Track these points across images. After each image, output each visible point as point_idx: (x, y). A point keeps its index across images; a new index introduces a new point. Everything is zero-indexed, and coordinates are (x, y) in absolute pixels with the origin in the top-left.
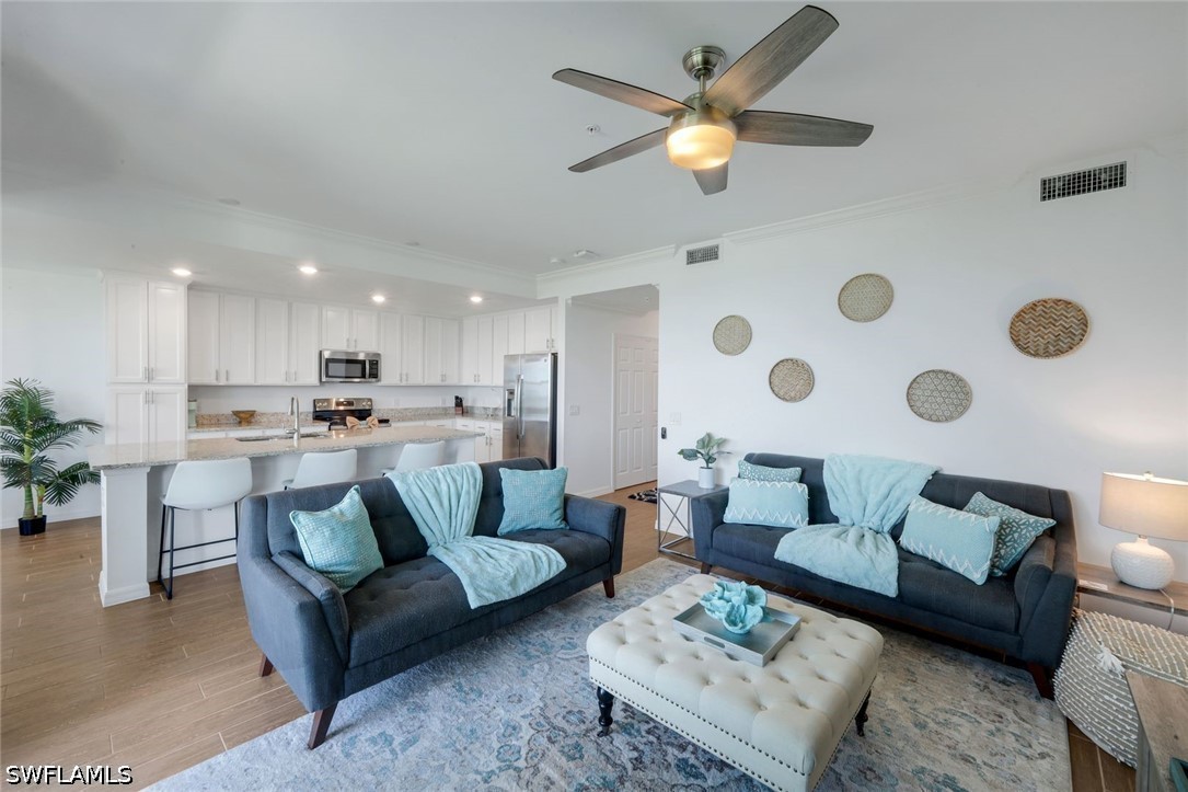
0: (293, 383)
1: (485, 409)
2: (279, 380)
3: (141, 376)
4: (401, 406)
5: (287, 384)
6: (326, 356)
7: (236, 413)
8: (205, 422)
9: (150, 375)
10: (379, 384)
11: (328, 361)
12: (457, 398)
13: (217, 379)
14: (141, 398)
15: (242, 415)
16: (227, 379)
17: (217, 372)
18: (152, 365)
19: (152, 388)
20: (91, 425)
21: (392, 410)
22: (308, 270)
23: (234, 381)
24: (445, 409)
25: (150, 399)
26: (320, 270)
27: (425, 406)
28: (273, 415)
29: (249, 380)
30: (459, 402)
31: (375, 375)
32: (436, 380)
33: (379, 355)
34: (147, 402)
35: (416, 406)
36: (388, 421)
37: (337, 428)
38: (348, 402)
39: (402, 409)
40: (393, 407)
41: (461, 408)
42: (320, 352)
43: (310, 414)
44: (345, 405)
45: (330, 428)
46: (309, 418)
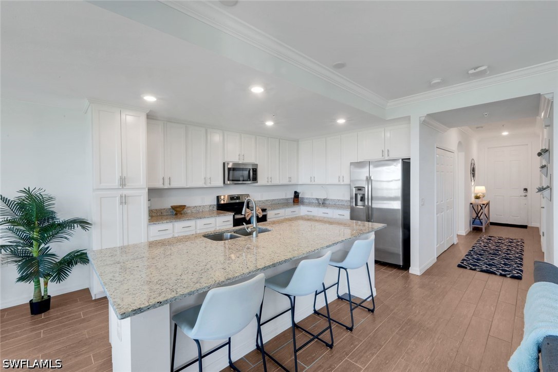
0: (208, 185)
1: (317, 199)
2: (201, 184)
3: (116, 184)
4: (264, 199)
5: (205, 186)
6: (230, 166)
7: (174, 208)
9: (123, 182)
10: (256, 184)
11: (229, 169)
12: (296, 192)
13: (163, 184)
14: (118, 199)
15: (178, 209)
16: (170, 184)
17: (163, 179)
18: (125, 175)
19: (125, 192)
20: (83, 223)
21: (260, 201)
23: (174, 185)
24: (287, 199)
25: (124, 200)
27: (278, 198)
29: (182, 184)
30: (296, 195)
31: (255, 179)
32: (286, 182)
33: (257, 165)
34: (121, 203)
35: (272, 198)
36: (266, 210)
37: (238, 216)
38: (237, 197)
39: (264, 201)
40: (260, 199)
41: (297, 199)
42: (224, 164)
43: (216, 207)
44: (235, 199)
45: (234, 216)
46: (214, 209)
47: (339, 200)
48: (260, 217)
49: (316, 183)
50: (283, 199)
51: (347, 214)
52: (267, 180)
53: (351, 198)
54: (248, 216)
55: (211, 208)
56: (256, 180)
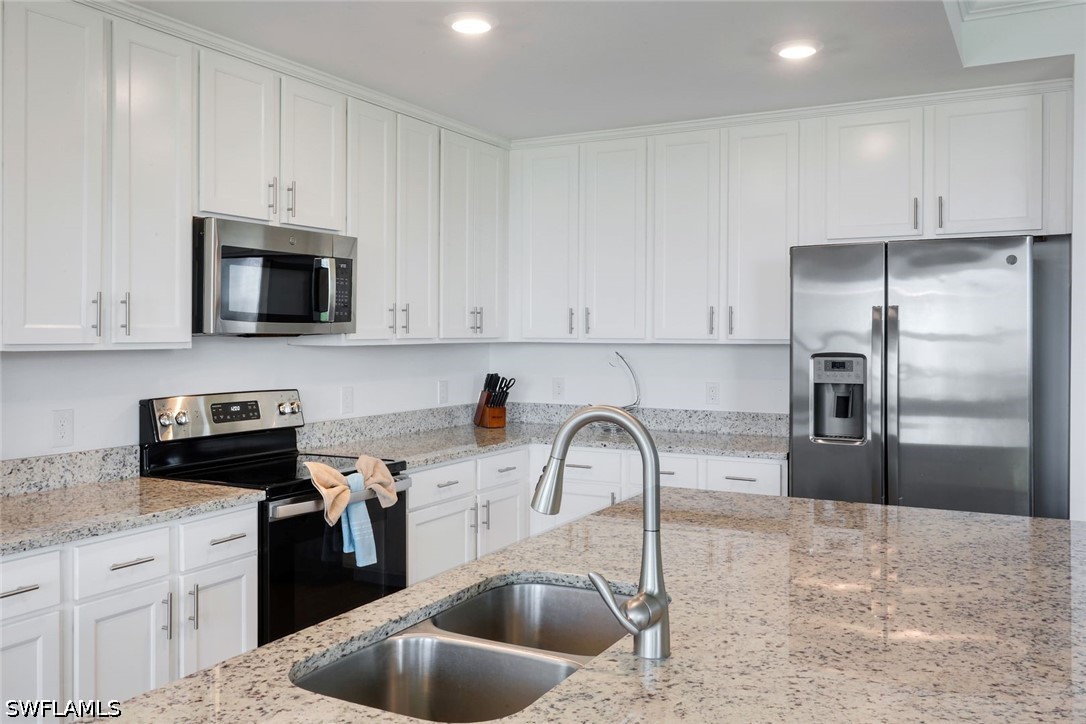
4: (361, 410)
10: (343, 340)
12: (492, 381)
21: (342, 424)
24: (449, 413)
30: (495, 392)
31: (344, 312)
32: (459, 329)
33: (353, 242)
36: (403, 465)
37: (283, 510)
38: (243, 404)
39: (362, 420)
40: (340, 414)
41: (497, 412)
42: (199, 226)
43: (134, 461)
44: (237, 417)
45: (263, 508)
46: (127, 473)
47: (690, 414)
48: (385, 504)
49: (596, 335)
50: (432, 412)
51: (767, 474)
52: (387, 319)
53: (795, 404)
54: (333, 504)
55: (110, 467)
56: (348, 318)
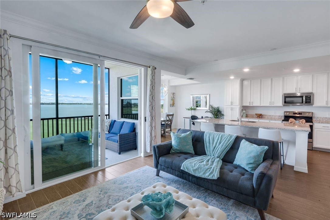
3: (230, 104)
5: (270, 105)
8: (250, 116)
9: (232, 104)
14: (230, 109)
15: (257, 115)
17: (250, 102)
18: (232, 101)
22: (246, 70)
23: (254, 105)
25: (232, 109)
26: (250, 69)
28: (269, 116)
31: (309, 102)
33: (311, 93)
38: (299, 113)
